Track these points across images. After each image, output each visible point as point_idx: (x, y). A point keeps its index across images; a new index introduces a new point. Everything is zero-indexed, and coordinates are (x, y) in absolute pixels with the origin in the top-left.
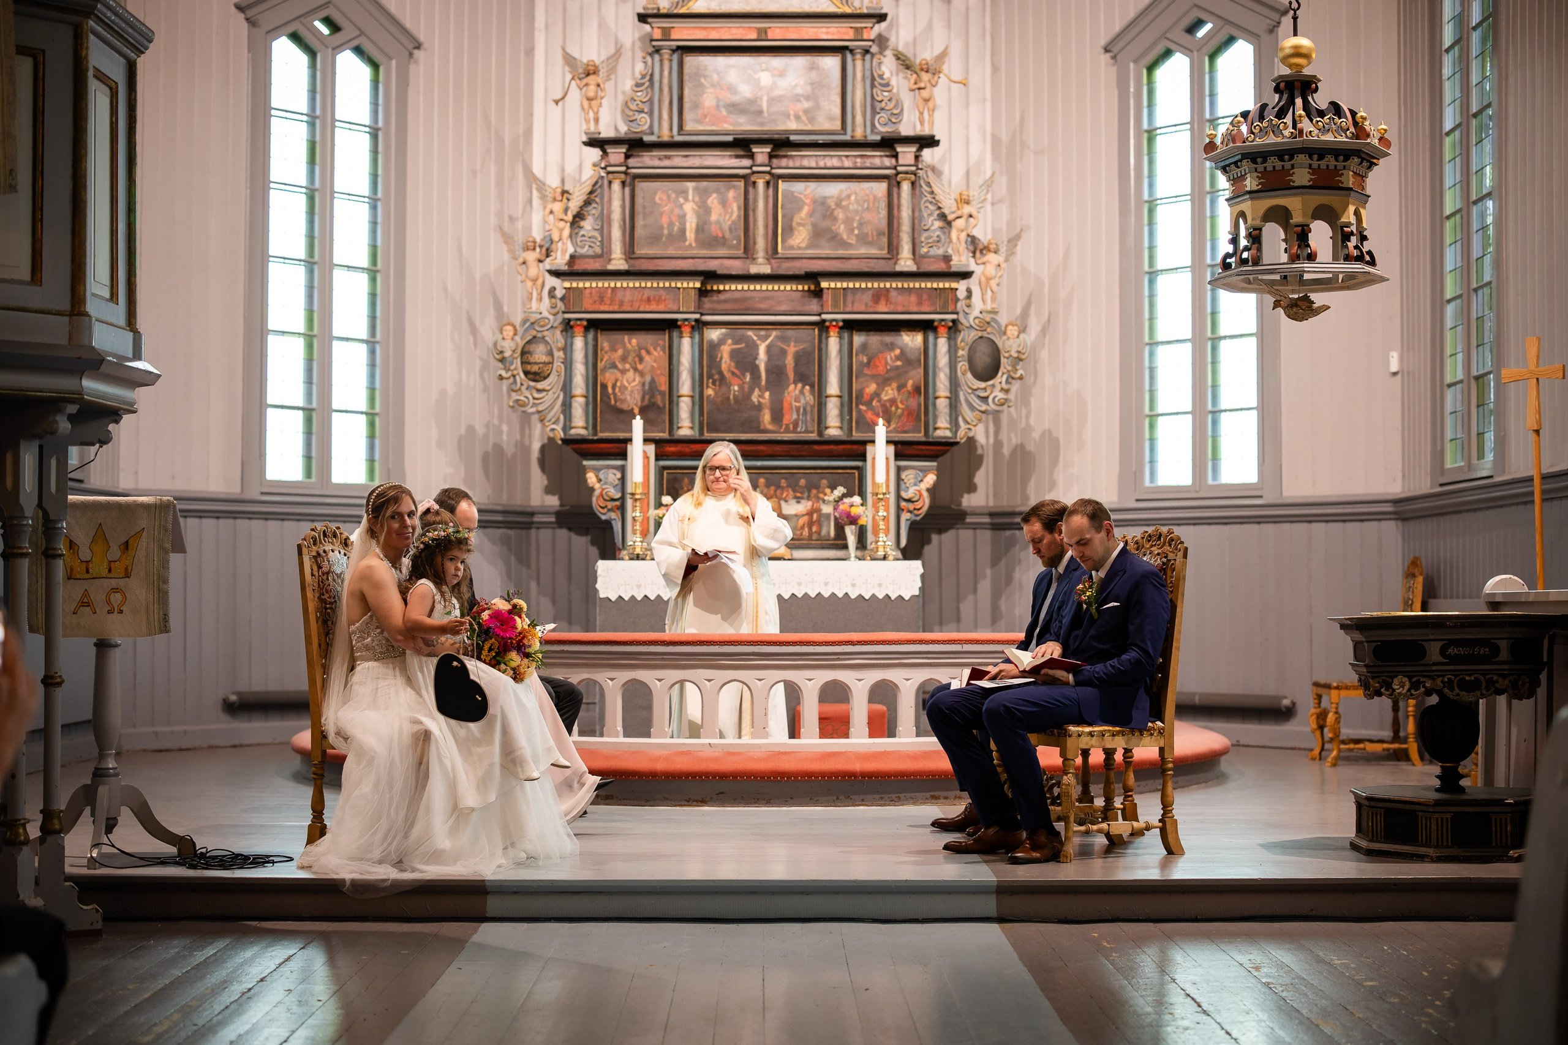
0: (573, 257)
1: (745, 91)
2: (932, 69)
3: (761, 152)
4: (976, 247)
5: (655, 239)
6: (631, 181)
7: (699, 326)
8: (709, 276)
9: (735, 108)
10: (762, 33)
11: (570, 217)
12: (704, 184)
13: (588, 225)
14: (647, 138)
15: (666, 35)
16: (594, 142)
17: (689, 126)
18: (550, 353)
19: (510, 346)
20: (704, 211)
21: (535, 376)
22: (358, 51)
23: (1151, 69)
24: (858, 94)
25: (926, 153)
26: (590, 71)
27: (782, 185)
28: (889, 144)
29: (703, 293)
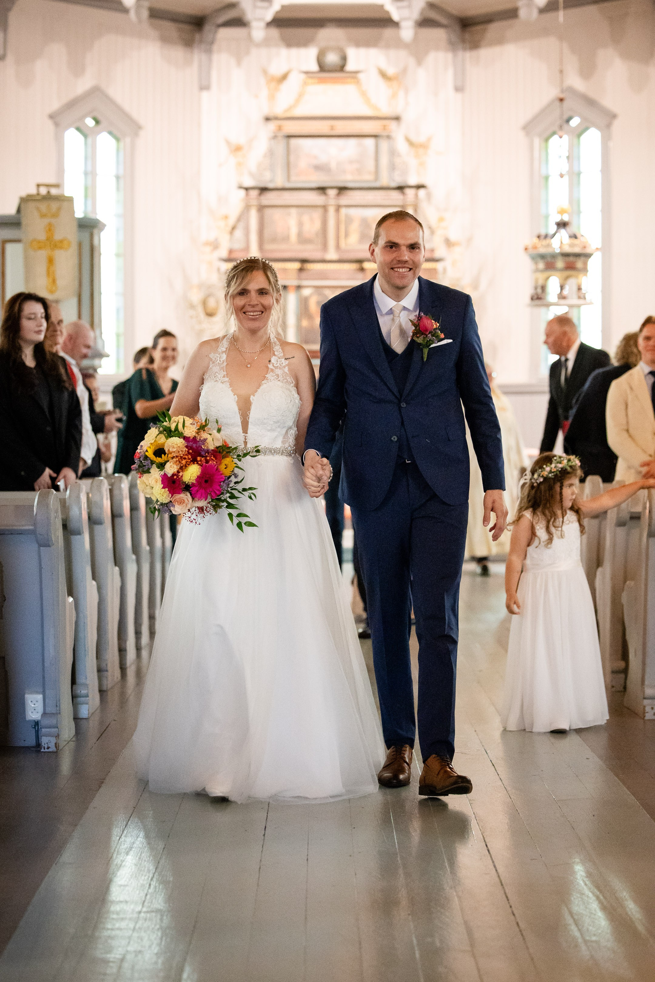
0: (231, 251)
1: (323, 159)
2: (424, 146)
3: (332, 193)
4: (449, 243)
5: (274, 240)
6: (261, 208)
7: (299, 287)
8: (304, 261)
9: (318, 168)
10: (332, 128)
11: (229, 228)
12: (301, 210)
13: (239, 233)
14: (270, 185)
15: (280, 128)
16: (241, 187)
17: (293, 178)
18: (217, 302)
19: (196, 297)
20: (300, 224)
21: (210, 314)
22: (110, 133)
23: (547, 140)
24: (384, 160)
25: (422, 192)
26: (238, 149)
27: (343, 211)
28: (401, 188)
29: (301, 270)
